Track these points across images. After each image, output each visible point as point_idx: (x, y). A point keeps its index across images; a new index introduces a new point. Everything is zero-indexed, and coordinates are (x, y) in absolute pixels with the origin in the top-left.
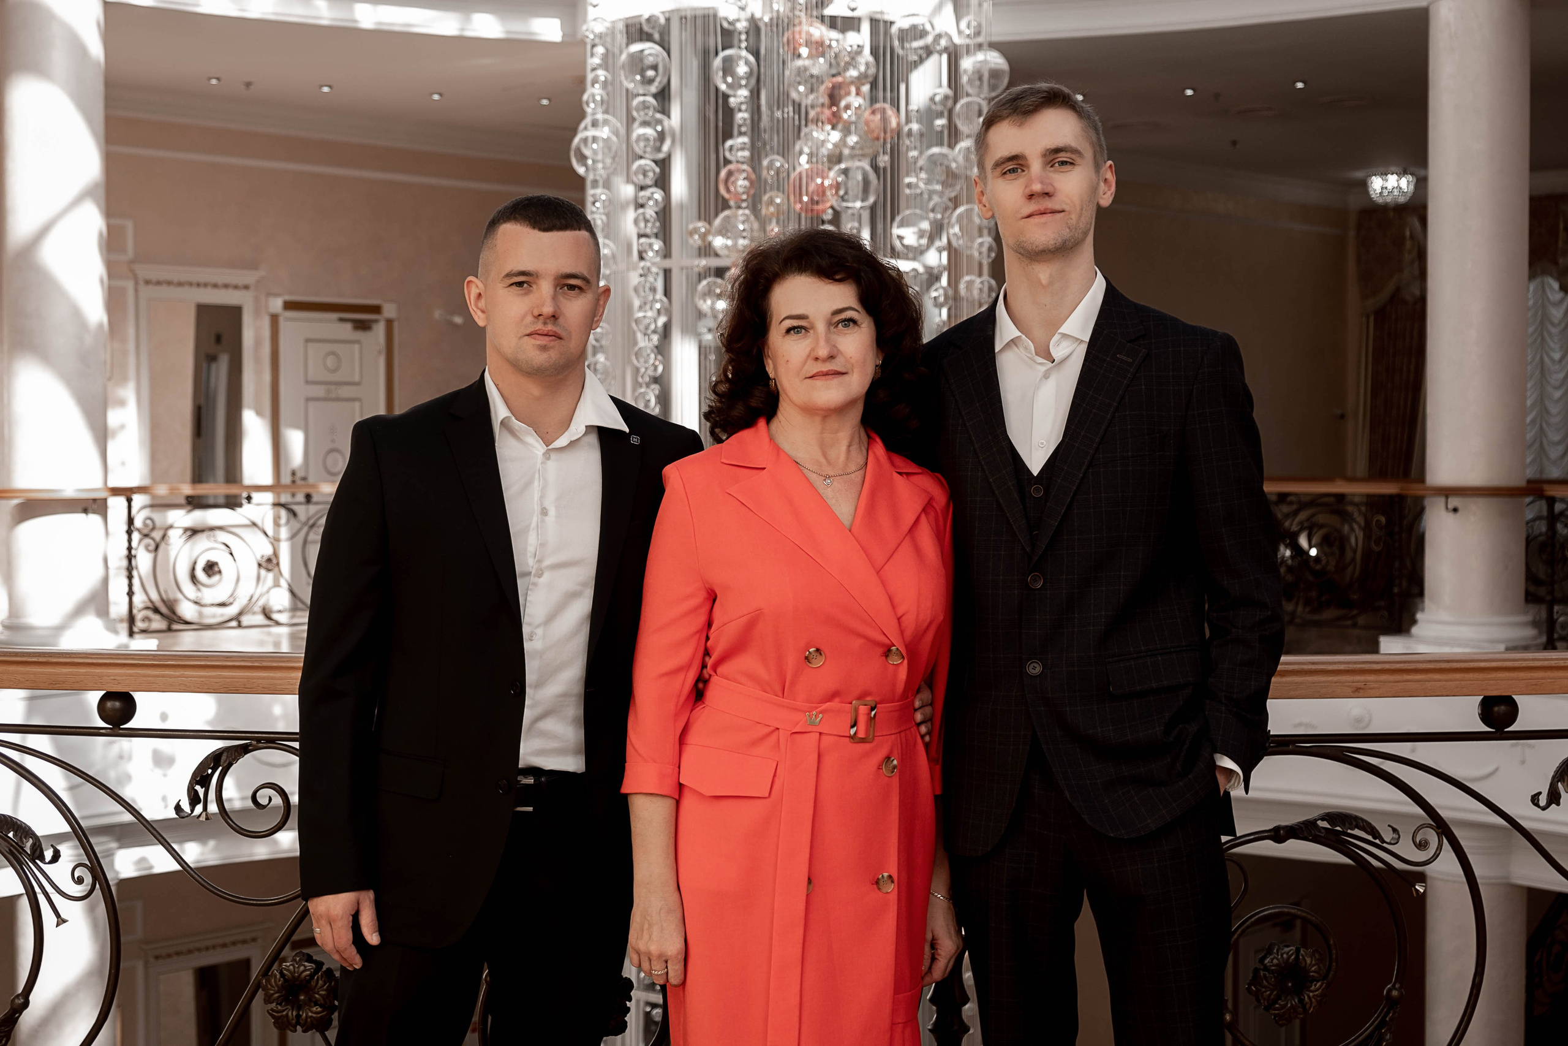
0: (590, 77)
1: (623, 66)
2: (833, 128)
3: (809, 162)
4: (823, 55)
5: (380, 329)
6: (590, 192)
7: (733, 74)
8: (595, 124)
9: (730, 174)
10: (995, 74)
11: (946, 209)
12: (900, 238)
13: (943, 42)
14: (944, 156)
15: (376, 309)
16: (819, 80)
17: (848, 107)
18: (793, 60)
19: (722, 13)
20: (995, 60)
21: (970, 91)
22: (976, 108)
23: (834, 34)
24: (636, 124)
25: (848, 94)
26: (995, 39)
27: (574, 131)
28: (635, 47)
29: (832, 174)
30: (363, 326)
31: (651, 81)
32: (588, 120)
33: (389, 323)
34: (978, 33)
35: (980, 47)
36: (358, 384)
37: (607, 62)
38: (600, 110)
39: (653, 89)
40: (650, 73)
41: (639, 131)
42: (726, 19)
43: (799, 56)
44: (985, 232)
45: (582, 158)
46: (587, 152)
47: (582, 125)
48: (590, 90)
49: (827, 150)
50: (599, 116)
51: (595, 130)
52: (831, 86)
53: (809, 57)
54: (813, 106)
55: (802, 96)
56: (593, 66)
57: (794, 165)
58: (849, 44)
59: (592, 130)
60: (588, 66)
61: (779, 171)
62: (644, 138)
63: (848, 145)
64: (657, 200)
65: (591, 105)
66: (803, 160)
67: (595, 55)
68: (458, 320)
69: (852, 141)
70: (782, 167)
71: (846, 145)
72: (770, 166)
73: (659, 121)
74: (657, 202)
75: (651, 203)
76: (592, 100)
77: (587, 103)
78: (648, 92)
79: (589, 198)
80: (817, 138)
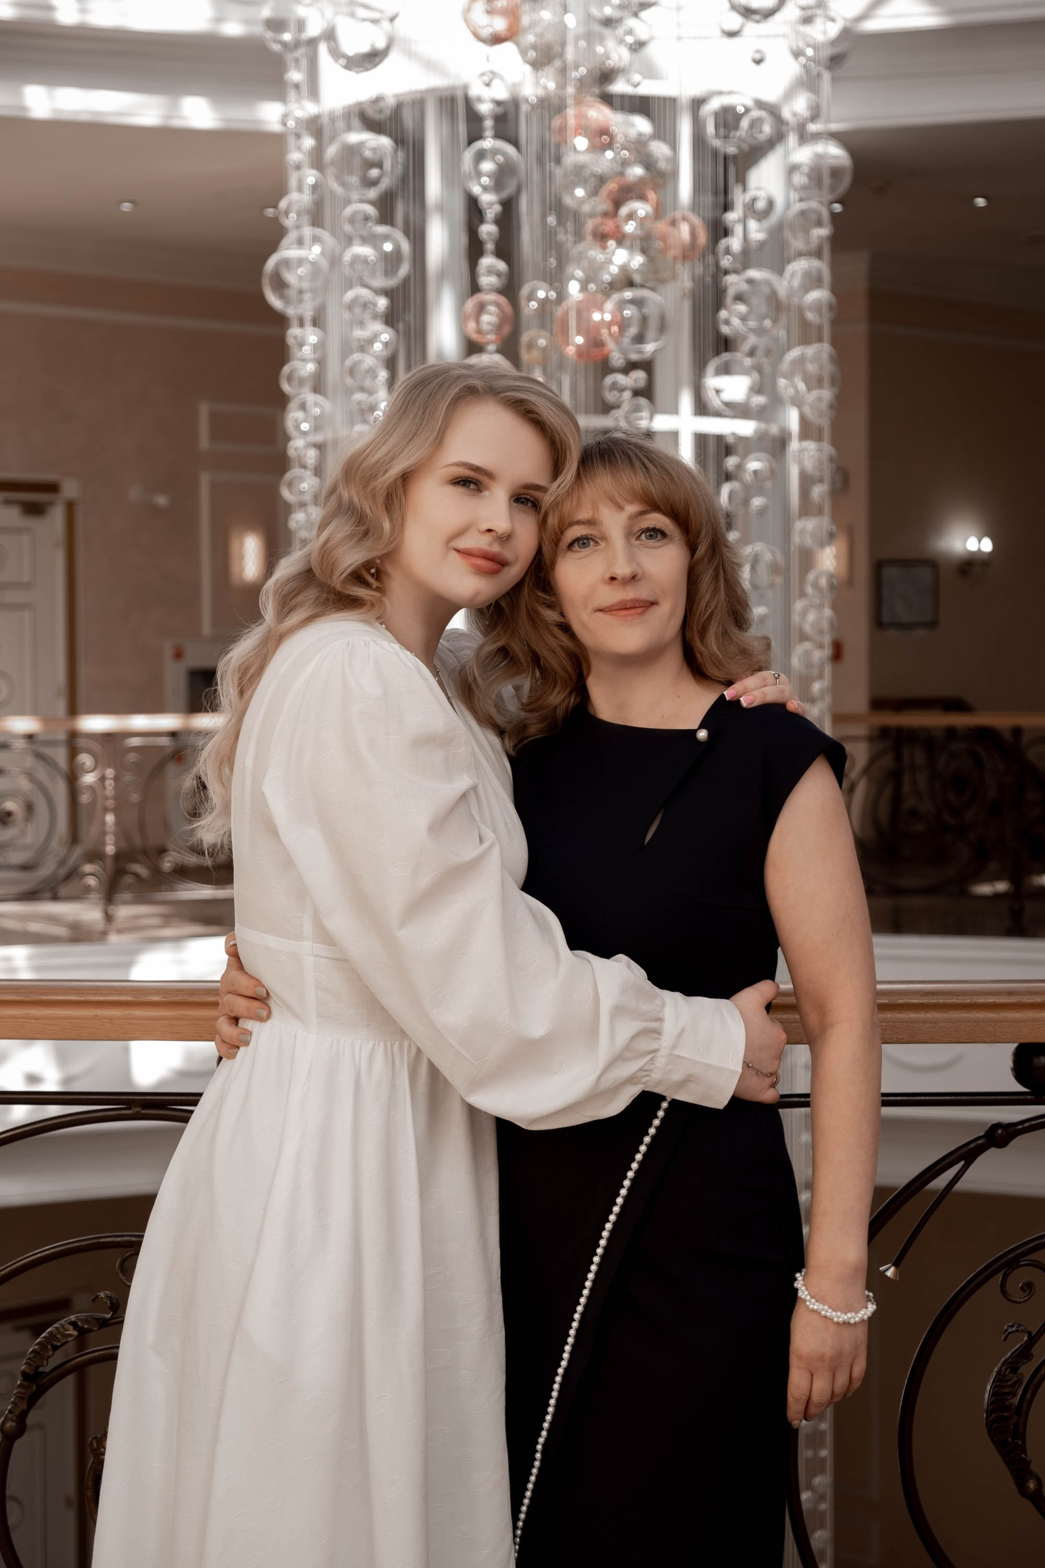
0: (293, 182)
1: (332, 163)
2: (619, 246)
3: (584, 288)
4: (610, 146)
5: (57, 516)
6: (294, 332)
8: (300, 242)
9: (480, 308)
10: (835, 172)
11: (771, 352)
12: (718, 392)
14: (768, 281)
15: (52, 488)
16: (602, 180)
17: (631, 216)
18: (566, 154)
20: (835, 152)
21: (805, 194)
22: (813, 216)
23: (620, 119)
25: (634, 198)
26: (837, 128)
27: (272, 250)
28: (354, 138)
29: (609, 305)
30: (34, 510)
31: (373, 183)
32: (292, 236)
33: (70, 507)
34: (816, 118)
35: (817, 136)
36: (27, 586)
37: (317, 160)
38: (306, 222)
39: (373, 193)
40: (374, 173)
41: (358, 249)
43: (571, 149)
45: (280, 285)
46: (290, 278)
47: (282, 242)
48: (294, 196)
49: (610, 273)
50: (308, 231)
51: (300, 249)
52: (617, 188)
53: (587, 150)
54: (592, 215)
55: (581, 201)
56: (297, 164)
57: (562, 295)
58: (638, 131)
59: (296, 249)
60: (291, 163)
61: (544, 303)
62: (365, 261)
63: (632, 267)
64: (386, 342)
65: (293, 216)
66: (574, 288)
67: (299, 149)
68: (162, 501)
69: (639, 261)
70: (547, 297)
71: (631, 267)
72: (531, 297)
73: (386, 238)
74: (386, 344)
75: (378, 346)
76: (295, 208)
77: (287, 213)
78: (365, 198)
79: (290, 341)
80: (595, 259)
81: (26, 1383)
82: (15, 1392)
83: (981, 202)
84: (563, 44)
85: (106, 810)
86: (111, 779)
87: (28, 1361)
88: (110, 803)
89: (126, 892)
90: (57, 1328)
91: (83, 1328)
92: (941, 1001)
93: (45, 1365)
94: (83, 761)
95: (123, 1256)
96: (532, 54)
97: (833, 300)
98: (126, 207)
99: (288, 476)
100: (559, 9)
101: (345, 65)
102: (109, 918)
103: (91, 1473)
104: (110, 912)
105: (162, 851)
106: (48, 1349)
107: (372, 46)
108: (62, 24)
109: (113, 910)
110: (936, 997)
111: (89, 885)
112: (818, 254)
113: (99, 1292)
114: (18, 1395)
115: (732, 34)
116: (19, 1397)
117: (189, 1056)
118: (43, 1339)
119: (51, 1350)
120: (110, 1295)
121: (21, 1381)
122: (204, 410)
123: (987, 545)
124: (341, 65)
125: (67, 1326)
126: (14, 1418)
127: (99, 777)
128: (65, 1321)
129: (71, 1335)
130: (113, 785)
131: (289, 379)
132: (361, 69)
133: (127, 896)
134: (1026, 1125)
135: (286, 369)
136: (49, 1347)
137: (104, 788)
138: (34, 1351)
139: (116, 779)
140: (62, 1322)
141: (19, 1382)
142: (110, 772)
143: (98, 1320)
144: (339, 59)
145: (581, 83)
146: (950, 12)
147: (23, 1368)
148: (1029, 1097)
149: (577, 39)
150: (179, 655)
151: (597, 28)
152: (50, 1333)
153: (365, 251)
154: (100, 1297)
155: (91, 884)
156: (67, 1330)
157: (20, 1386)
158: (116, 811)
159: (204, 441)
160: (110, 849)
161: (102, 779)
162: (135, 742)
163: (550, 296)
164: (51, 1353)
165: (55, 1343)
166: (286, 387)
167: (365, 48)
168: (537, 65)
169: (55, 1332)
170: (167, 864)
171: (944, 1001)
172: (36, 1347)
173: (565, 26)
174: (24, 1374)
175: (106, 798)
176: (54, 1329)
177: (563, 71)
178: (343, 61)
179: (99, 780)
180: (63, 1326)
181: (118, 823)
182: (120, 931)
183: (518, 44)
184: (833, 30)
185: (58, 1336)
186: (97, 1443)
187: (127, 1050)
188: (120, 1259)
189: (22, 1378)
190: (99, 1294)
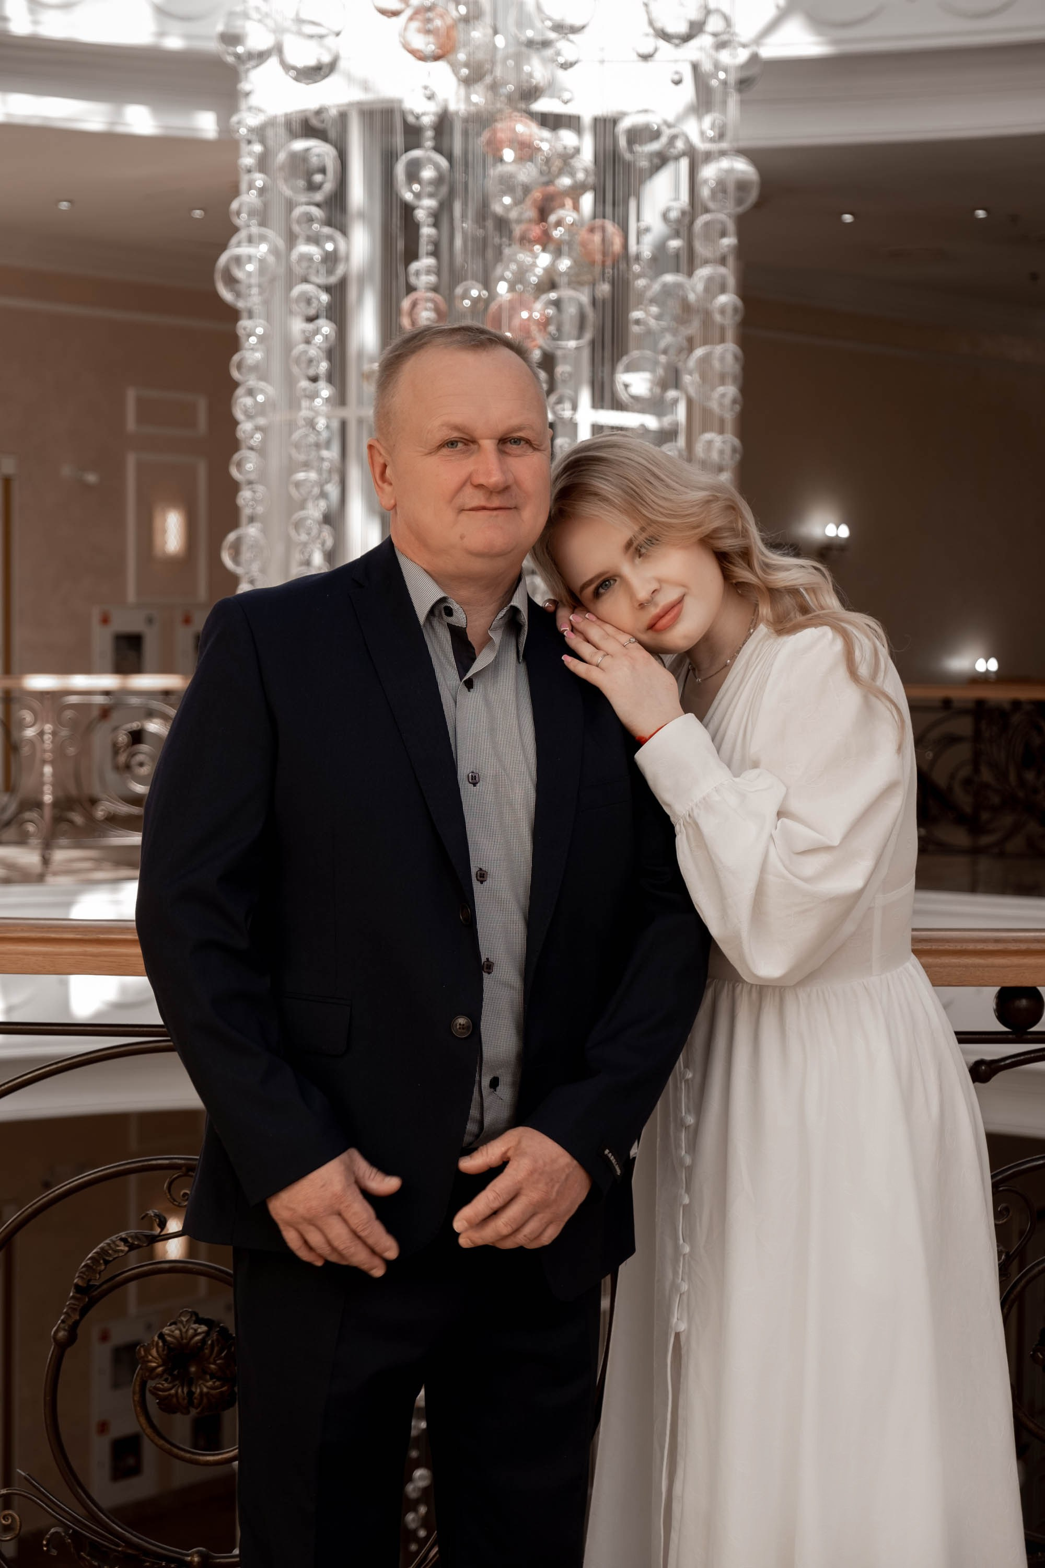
0: (245, 179)
1: (282, 168)
2: (544, 250)
3: (512, 289)
4: (531, 159)
6: (244, 324)
7: (419, 182)
8: (250, 240)
9: (414, 305)
10: (742, 186)
11: (680, 351)
12: (626, 386)
13: (680, 145)
14: (679, 286)
16: (527, 189)
17: (559, 223)
18: (494, 165)
19: (408, 105)
20: (743, 168)
21: (711, 205)
22: (719, 226)
23: (546, 134)
24: (301, 240)
25: (562, 206)
26: (744, 144)
27: (224, 247)
28: (299, 145)
29: (538, 305)
31: (318, 188)
32: (243, 234)
33: (7, 481)
34: (721, 136)
35: (723, 153)
37: (265, 165)
38: (254, 222)
40: (318, 178)
41: (304, 248)
42: (412, 113)
43: (501, 160)
44: (729, 380)
45: (231, 281)
46: (239, 274)
47: (234, 240)
48: (245, 197)
49: (535, 275)
50: (255, 230)
51: (249, 246)
52: (541, 197)
53: (514, 161)
54: (519, 221)
55: (507, 208)
56: (248, 167)
57: (493, 295)
58: (563, 145)
59: (246, 246)
60: (243, 167)
61: (475, 301)
62: (309, 258)
63: (561, 270)
64: (326, 335)
65: (244, 216)
66: (502, 288)
67: (250, 154)
68: (91, 478)
69: (566, 265)
70: (479, 295)
71: (559, 270)
72: (465, 295)
73: (330, 238)
74: (326, 337)
75: (319, 339)
76: (245, 209)
77: (238, 213)
78: (312, 201)
79: (241, 332)
80: (523, 262)
81: (78, 1296)
82: (68, 1303)
83: (848, 218)
84: (493, 63)
85: (44, 762)
86: (50, 733)
87: (81, 1275)
88: (48, 756)
89: (63, 838)
90: (109, 1244)
91: (133, 1244)
92: (934, 947)
93: (97, 1278)
94: (24, 717)
95: (171, 1177)
96: (465, 71)
97: (739, 303)
98: (64, 206)
99: (236, 457)
100: (490, 31)
101: (295, 77)
102: (46, 861)
103: (138, 1379)
104: (47, 856)
105: (94, 801)
106: (101, 1264)
107: (319, 60)
108: (15, 34)
109: (50, 854)
110: (930, 944)
111: (28, 831)
112: (723, 261)
113: (149, 1210)
114: (72, 1306)
115: (646, 57)
116: (71, 1308)
117: (124, 989)
118: (94, 1254)
119: (103, 1265)
120: (158, 1214)
121: (74, 1293)
122: (131, 396)
123: (844, 532)
124: (292, 77)
125: (118, 1243)
126: (66, 1328)
127: (38, 732)
128: (117, 1237)
129: (122, 1251)
130: (51, 740)
131: (239, 367)
132: (311, 81)
133: (63, 841)
134: (1008, 1062)
135: (236, 358)
136: (102, 1262)
137: (43, 741)
138: (86, 1266)
139: (54, 733)
140: (113, 1238)
141: (71, 1294)
142: (48, 727)
143: (146, 1236)
144: (289, 71)
145: (510, 98)
146: (835, 42)
147: (75, 1281)
148: (1010, 1036)
149: (506, 58)
150: (105, 620)
151: (524, 49)
152: (102, 1249)
153: (313, 250)
154: (149, 1215)
155: (30, 830)
156: (118, 1246)
157: (73, 1297)
158: (52, 763)
159: (131, 424)
160: (48, 798)
161: (41, 733)
162: (73, 699)
163: (482, 295)
164: (103, 1267)
165: (107, 1258)
166: (235, 374)
167: (312, 62)
168: (468, 82)
169: (107, 1248)
170: (100, 813)
171: (937, 947)
172: (89, 1262)
173: (495, 47)
174: (78, 1288)
175: (44, 751)
176: (105, 1245)
177: (494, 87)
178: (293, 73)
179: (37, 734)
180: (114, 1242)
181: (54, 774)
182: (55, 874)
183: (449, 62)
184: (743, 56)
185: (110, 1252)
186: (145, 1351)
187: (66, 985)
188: (168, 1179)
189: (75, 1291)
190: (148, 1212)
